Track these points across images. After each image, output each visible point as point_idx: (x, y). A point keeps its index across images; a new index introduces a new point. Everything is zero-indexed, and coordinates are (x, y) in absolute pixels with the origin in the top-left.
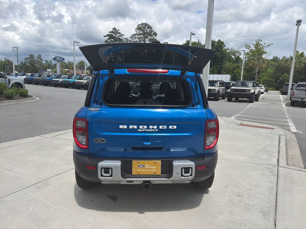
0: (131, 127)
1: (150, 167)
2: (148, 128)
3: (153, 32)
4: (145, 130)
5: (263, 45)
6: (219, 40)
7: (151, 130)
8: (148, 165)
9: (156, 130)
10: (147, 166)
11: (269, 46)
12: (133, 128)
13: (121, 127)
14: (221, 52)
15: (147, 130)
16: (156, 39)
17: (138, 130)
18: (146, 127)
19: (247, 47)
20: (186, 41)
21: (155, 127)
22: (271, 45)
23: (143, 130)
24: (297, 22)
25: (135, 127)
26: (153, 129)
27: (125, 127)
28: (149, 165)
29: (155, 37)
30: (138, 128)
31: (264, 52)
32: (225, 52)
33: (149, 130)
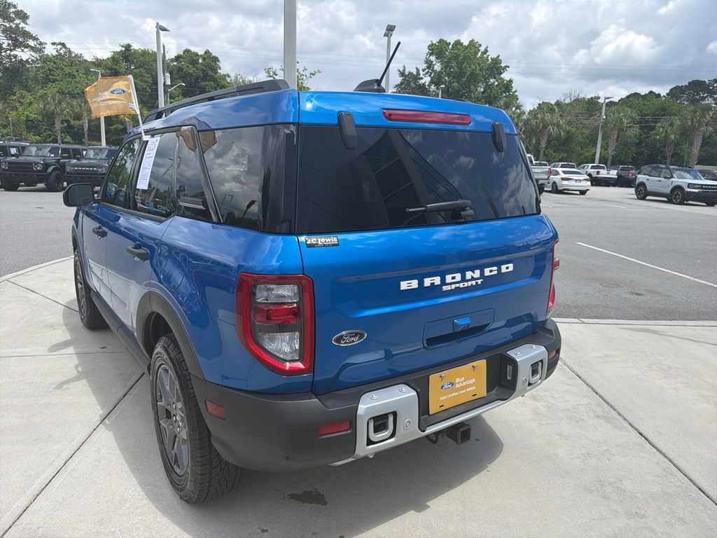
0: (427, 282)
1: (464, 384)
2: (464, 279)
3: (12, 10)
4: (458, 285)
5: (302, 72)
6: (206, 53)
7: (470, 283)
8: (461, 378)
9: (479, 282)
10: (459, 383)
11: (313, 75)
12: (432, 284)
13: (404, 285)
14: (215, 80)
15: (461, 285)
16: (26, 29)
17: (444, 287)
18: (458, 277)
19: (269, 73)
20: (123, 46)
21: (477, 273)
22: (317, 74)
23: (453, 286)
24: (387, 30)
25: (437, 280)
26: (473, 279)
27: (414, 284)
28: (463, 379)
29: (22, 25)
30: (443, 282)
31: (304, 88)
32: (223, 82)
33: (466, 284)
